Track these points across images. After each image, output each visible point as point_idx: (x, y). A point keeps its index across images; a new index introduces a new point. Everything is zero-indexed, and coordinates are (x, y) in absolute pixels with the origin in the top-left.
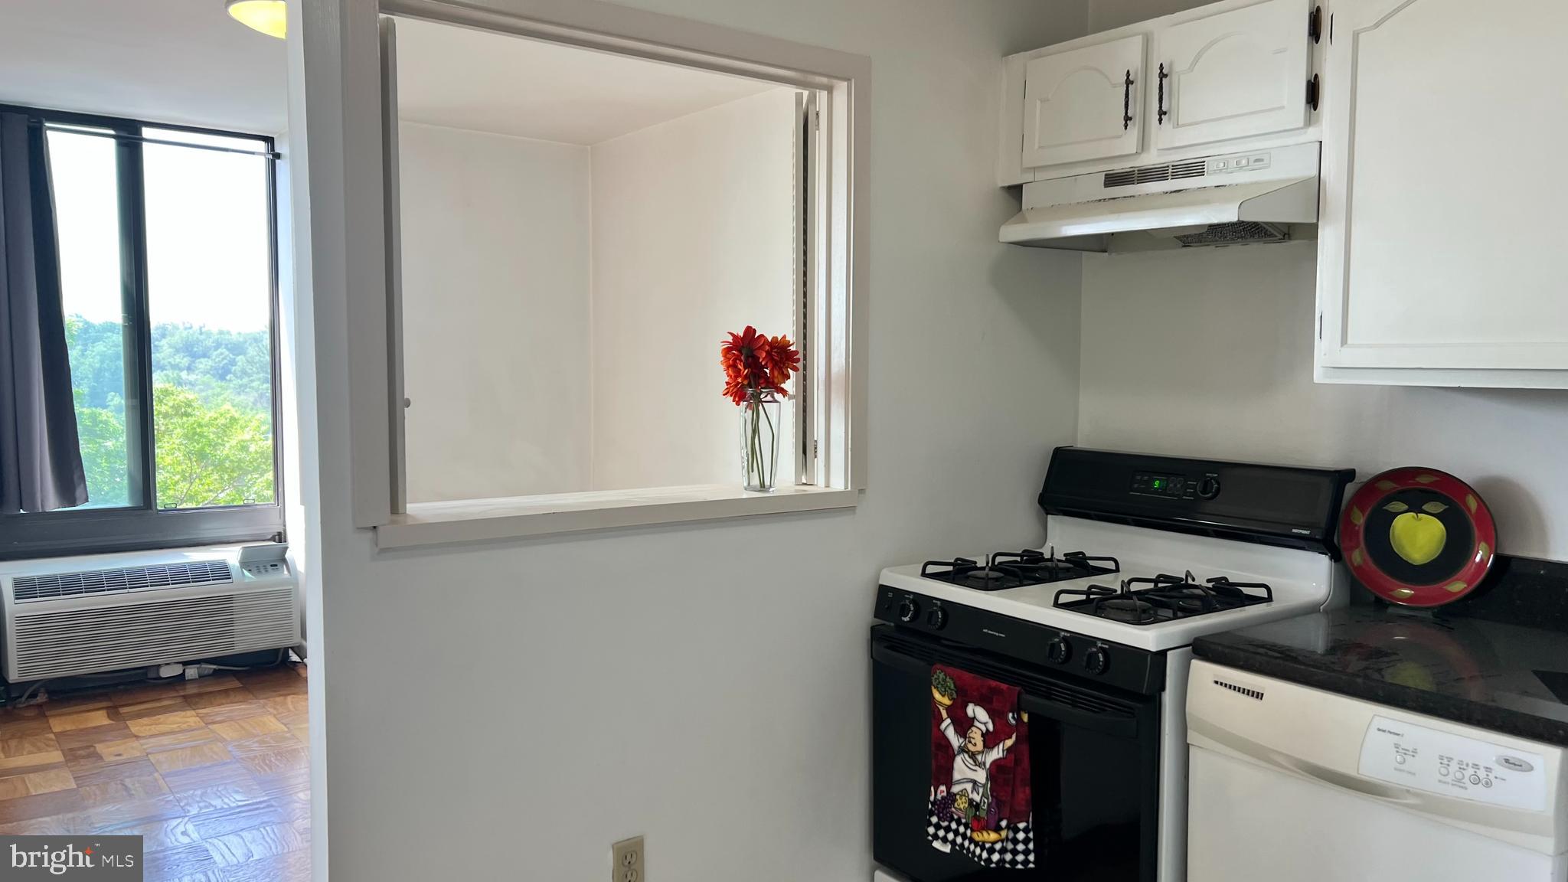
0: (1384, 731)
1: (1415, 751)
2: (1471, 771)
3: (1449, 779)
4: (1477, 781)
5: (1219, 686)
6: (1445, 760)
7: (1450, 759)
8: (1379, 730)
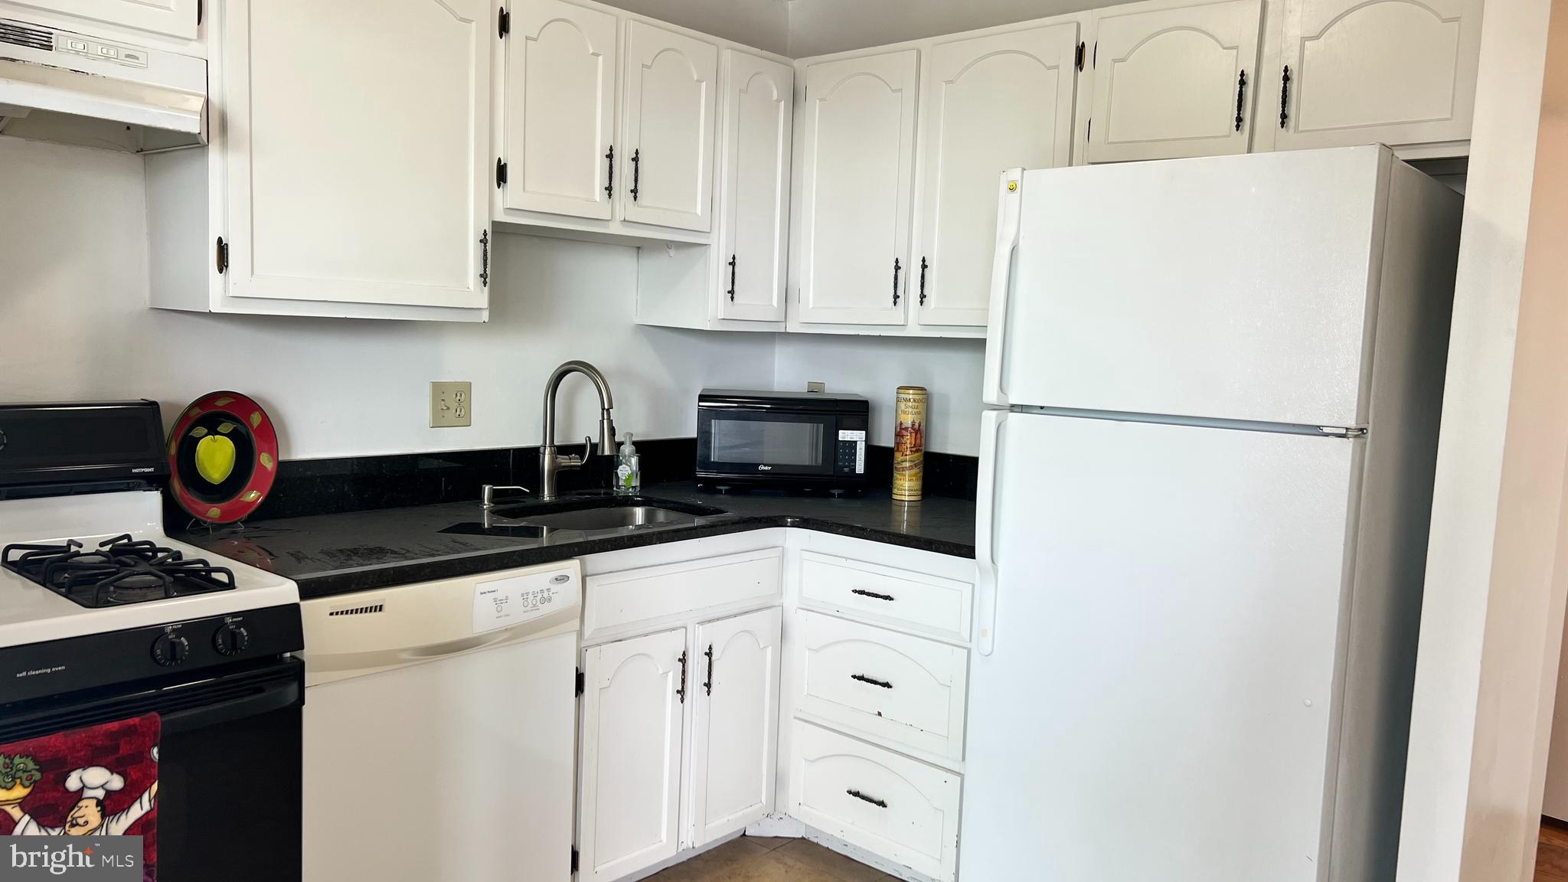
0: (485, 593)
1: (507, 598)
2: (540, 596)
3: (529, 608)
4: (543, 601)
5: (334, 616)
6: (524, 596)
7: (527, 594)
8: (481, 594)
